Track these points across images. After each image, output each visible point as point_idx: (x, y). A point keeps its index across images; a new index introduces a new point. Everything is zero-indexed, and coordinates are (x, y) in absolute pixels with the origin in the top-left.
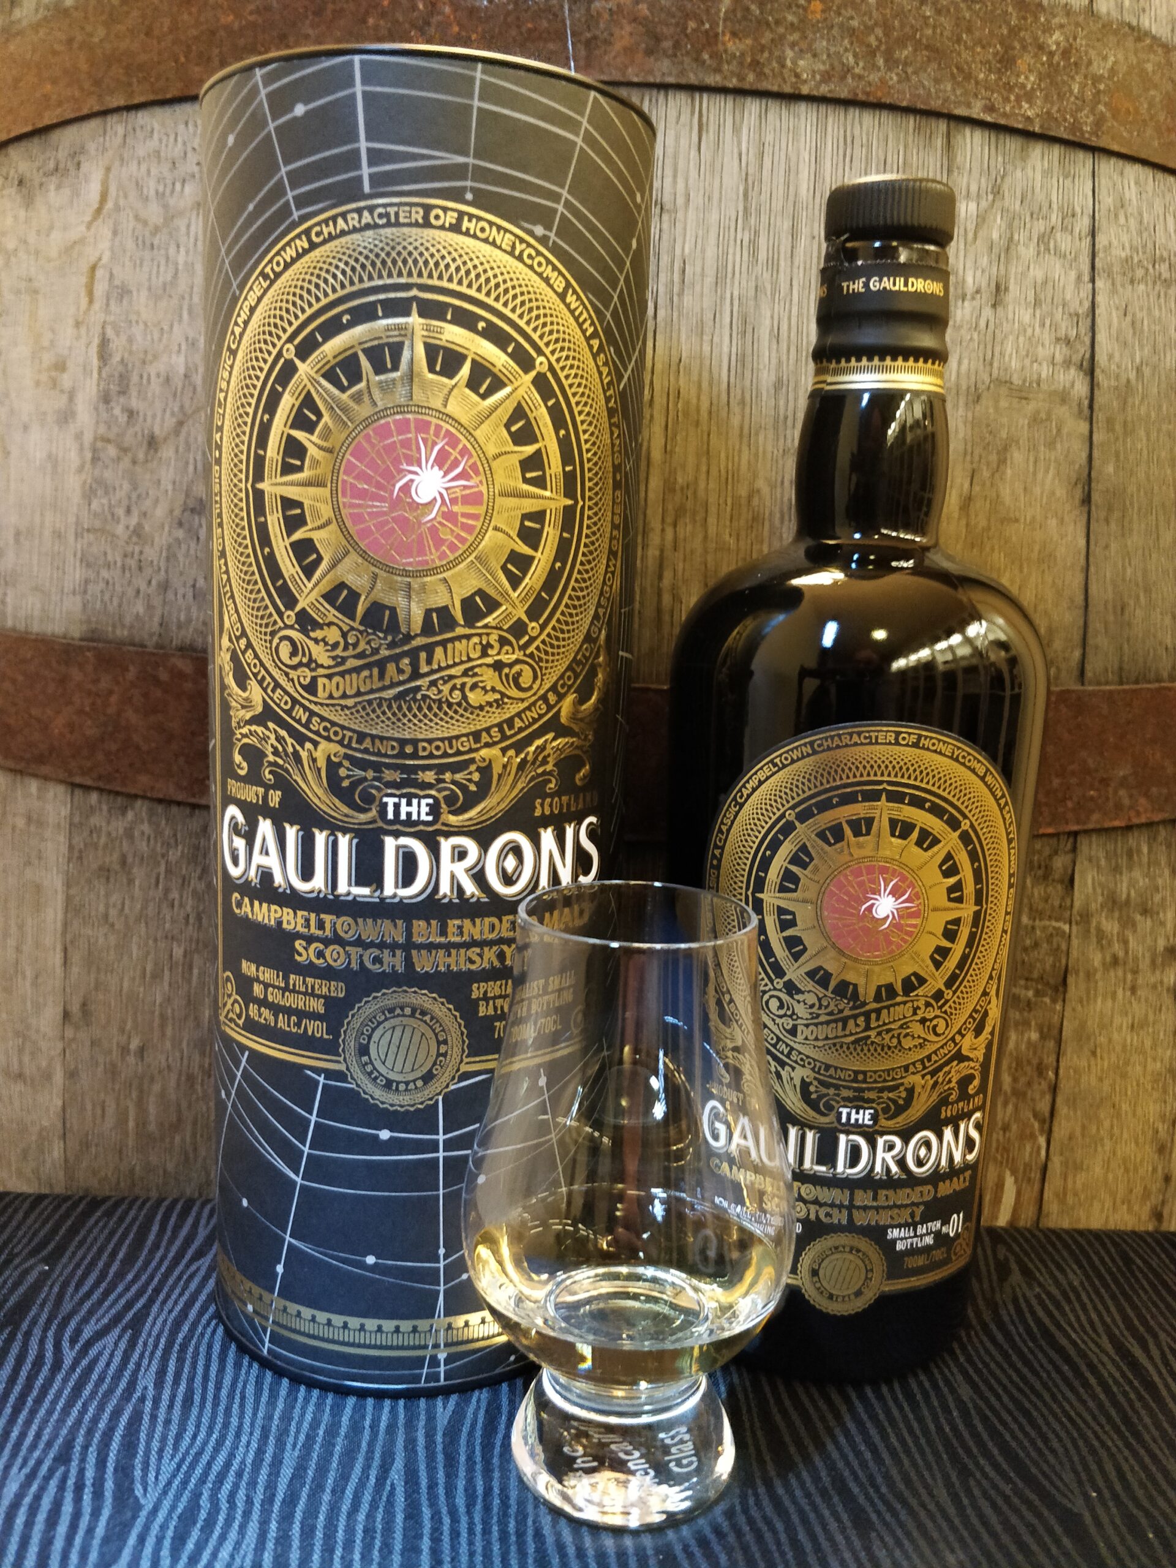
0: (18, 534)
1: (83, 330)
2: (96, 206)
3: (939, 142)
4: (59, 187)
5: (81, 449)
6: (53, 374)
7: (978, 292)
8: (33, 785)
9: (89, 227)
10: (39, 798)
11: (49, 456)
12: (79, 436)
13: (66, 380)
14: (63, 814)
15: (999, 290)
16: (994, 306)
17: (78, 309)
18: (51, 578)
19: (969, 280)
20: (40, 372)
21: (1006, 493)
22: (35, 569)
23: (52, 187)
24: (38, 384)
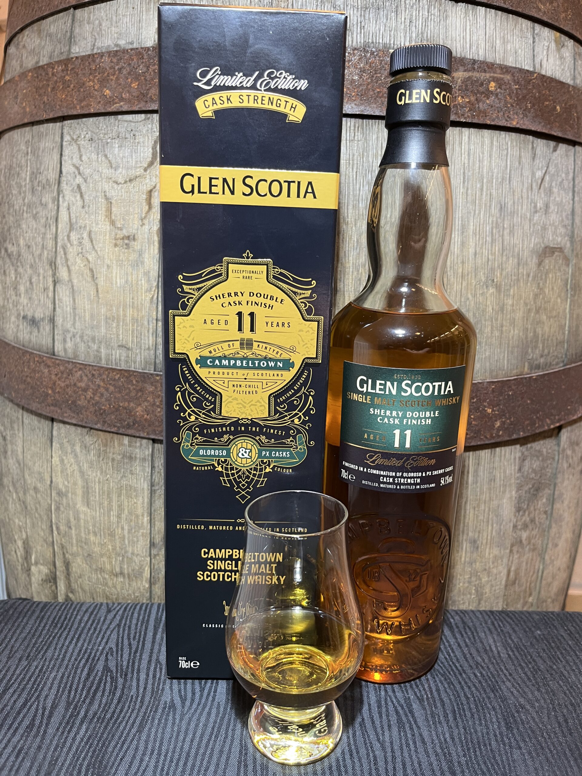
0: (106, 318)
1: (146, 222)
2: (149, 159)
3: (530, 147)
4: (120, 147)
5: (149, 281)
6: (126, 241)
7: (540, 209)
8: (126, 440)
9: (145, 170)
10: (130, 446)
11: (127, 282)
12: (147, 274)
13: (136, 245)
14: (147, 453)
15: (547, 206)
16: (545, 214)
17: (142, 210)
18: (132, 342)
19: (538, 205)
20: (116, 239)
21: (547, 291)
22: (121, 336)
23: (117, 146)
24: (116, 245)
